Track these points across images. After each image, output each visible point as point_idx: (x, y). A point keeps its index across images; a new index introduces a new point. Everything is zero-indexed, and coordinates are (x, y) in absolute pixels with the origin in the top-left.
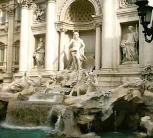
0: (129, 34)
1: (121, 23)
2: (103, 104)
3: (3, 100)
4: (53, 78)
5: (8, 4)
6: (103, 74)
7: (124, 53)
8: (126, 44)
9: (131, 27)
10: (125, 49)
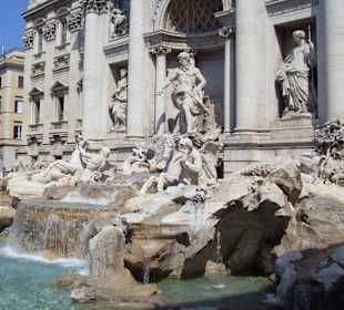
4: (138, 152)
5: (70, 7)
6: (235, 142)
7: (284, 93)
8: (288, 73)
10: (286, 85)
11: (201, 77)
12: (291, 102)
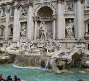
0: (70, 24)
1: (65, 19)
2: (68, 56)
3: (12, 54)
4: (32, 43)
8: (68, 28)
9: (71, 21)
10: (68, 31)
11: (47, 27)
12: (69, 34)
